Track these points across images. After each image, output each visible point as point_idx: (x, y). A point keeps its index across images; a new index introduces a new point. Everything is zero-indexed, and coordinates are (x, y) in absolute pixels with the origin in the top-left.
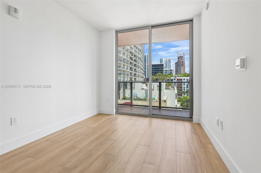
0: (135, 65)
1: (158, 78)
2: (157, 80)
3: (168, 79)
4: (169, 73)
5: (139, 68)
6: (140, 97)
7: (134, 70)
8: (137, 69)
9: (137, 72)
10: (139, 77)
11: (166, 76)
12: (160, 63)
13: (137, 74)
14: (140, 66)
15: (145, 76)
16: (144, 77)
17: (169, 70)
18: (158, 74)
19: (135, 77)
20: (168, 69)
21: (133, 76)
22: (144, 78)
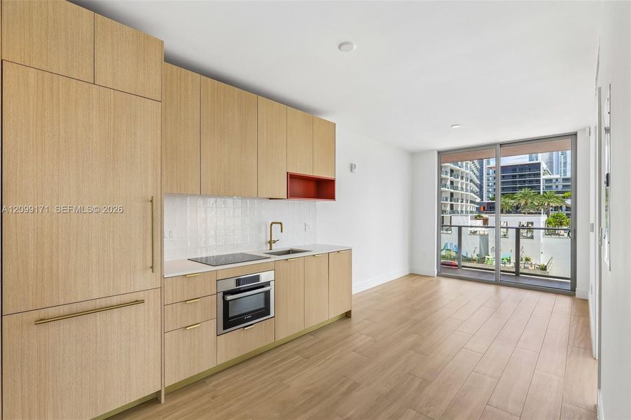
0: (452, 171)
1: (523, 202)
2: (517, 208)
3: (554, 205)
4: (560, 188)
5: (462, 178)
6: (467, 254)
7: (449, 183)
8: (458, 182)
9: (456, 188)
10: (462, 202)
11: (550, 198)
12: (530, 161)
13: (456, 193)
14: (467, 174)
15: (482, 198)
16: (478, 200)
17: (561, 181)
18: (519, 194)
19: (451, 201)
20: (558, 176)
21: (447, 200)
22: (478, 204)
